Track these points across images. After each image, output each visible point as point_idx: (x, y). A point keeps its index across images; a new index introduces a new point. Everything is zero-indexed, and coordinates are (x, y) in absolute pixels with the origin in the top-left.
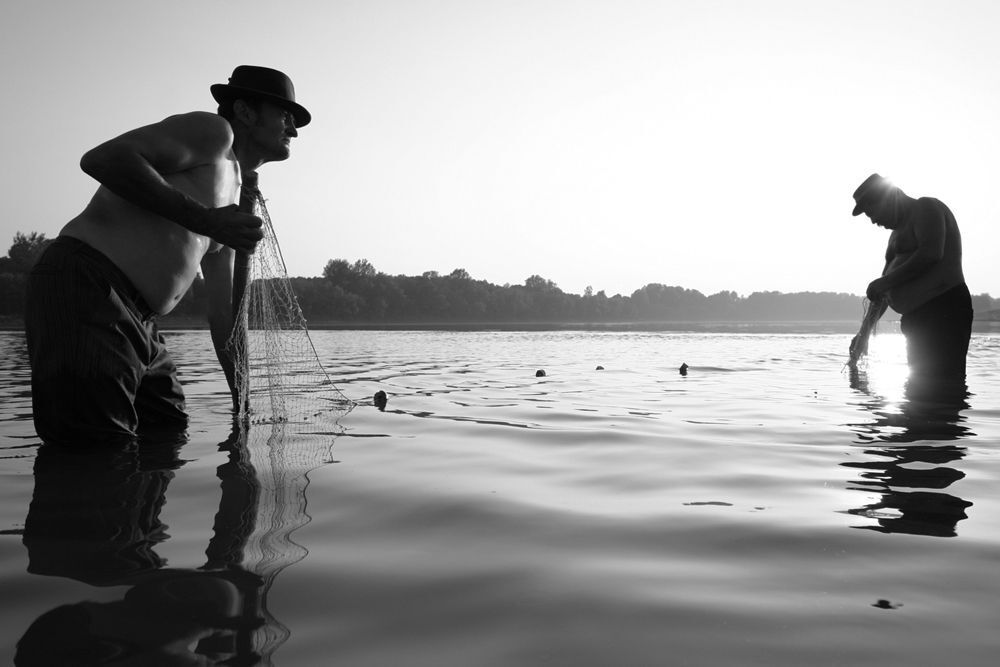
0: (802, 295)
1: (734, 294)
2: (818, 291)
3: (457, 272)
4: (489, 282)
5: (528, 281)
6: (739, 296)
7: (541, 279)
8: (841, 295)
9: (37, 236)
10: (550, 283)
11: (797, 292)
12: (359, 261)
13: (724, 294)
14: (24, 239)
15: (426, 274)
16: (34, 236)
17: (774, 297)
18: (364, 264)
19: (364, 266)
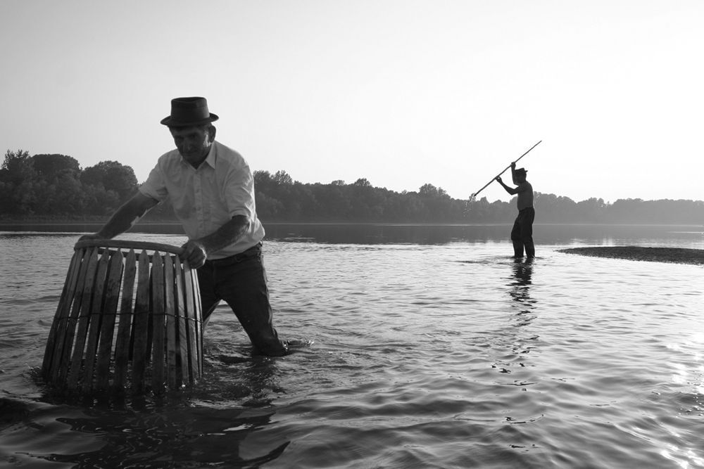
0: (661, 202)
1: (601, 200)
2: (676, 199)
3: (360, 181)
4: (389, 190)
5: (422, 188)
6: (605, 202)
7: (433, 187)
8: (696, 202)
9: (23, 153)
10: (441, 190)
11: (658, 199)
12: (279, 172)
13: (592, 201)
14: (13, 155)
15: (334, 183)
16: (21, 153)
17: (636, 203)
18: (283, 175)
19: (283, 176)
